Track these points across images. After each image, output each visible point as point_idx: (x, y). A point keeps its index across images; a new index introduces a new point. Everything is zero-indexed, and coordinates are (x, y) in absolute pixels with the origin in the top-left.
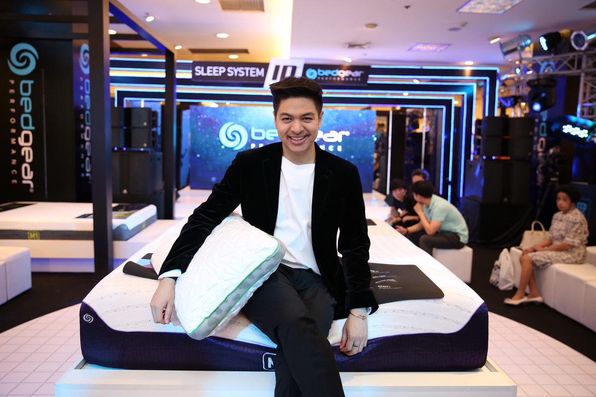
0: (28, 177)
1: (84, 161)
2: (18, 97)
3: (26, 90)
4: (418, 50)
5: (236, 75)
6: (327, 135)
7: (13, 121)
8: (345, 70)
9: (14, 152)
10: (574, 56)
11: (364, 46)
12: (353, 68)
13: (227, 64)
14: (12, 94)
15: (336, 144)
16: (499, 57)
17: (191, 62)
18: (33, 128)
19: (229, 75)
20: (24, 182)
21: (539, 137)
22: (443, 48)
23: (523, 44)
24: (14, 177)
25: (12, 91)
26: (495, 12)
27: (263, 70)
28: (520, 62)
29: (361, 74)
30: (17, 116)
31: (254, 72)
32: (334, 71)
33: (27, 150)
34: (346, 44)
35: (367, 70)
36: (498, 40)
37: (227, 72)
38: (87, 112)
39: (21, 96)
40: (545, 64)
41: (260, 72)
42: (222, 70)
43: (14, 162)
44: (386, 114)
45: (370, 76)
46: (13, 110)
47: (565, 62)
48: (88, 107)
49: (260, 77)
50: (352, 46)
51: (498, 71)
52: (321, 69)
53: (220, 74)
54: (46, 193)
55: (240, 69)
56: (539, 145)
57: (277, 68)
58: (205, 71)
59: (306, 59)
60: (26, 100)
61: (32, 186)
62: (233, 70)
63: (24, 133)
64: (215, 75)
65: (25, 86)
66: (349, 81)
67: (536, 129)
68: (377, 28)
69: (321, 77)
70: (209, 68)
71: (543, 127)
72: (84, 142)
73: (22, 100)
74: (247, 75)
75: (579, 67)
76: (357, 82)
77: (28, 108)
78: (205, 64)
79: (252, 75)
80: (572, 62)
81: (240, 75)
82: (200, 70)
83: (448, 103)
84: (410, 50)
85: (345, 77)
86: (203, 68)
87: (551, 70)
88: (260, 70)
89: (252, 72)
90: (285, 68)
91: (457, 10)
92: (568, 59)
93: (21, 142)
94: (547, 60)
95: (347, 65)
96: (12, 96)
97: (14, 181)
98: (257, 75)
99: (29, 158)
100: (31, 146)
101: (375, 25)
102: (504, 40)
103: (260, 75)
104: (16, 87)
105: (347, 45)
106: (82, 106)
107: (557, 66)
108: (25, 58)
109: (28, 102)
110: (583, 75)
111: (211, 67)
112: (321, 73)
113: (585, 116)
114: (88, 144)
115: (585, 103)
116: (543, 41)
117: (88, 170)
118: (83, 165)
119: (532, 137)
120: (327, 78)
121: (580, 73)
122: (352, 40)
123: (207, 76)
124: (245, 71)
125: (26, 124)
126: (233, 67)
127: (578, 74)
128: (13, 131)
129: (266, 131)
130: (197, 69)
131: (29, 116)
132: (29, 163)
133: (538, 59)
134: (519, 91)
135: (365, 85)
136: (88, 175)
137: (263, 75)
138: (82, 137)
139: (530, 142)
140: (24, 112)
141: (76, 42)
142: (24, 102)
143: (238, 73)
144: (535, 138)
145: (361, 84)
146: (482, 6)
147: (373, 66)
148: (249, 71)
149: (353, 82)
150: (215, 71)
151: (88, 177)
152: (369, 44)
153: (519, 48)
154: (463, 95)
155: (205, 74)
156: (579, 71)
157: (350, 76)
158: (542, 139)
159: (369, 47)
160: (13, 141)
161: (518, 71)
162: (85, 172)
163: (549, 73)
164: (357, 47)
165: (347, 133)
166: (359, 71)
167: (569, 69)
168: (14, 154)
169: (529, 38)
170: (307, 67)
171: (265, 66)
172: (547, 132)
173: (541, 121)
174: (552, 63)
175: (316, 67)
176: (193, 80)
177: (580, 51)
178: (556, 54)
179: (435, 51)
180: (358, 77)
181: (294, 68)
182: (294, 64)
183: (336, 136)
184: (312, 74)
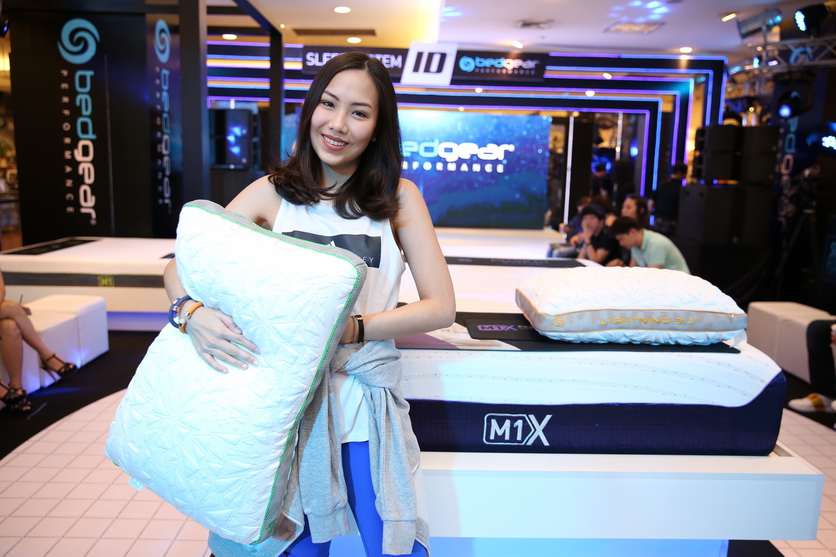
0: (88, 204)
1: (161, 182)
2: (73, 93)
3: (83, 84)
4: (619, 31)
6: (483, 149)
7: (67, 127)
8: (513, 59)
9: (68, 169)
11: (542, 26)
12: (525, 56)
14: (65, 90)
15: (495, 162)
16: (734, 41)
17: (300, 46)
18: (94, 137)
20: (83, 210)
21: (784, 154)
22: (652, 28)
23: (771, 22)
24: (70, 203)
25: (65, 86)
27: (400, 58)
28: (764, 47)
29: (536, 65)
30: (72, 120)
31: (388, 61)
32: (498, 61)
33: (86, 167)
34: (518, 22)
35: (543, 59)
36: (732, 16)
38: (165, 115)
39: (77, 93)
41: (396, 62)
43: (69, 183)
44: (564, 121)
45: (549, 68)
46: (67, 112)
47: (830, 48)
48: (166, 109)
49: (396, 68)
50: (526, 24)
51: (726, 62)
52: (480, 57)
54: (113, 225)
56: (783, 166)
57: (420, 55)
58: (321, 60)
59: (460, 43)
60: (83, 98)
61: (94, 215)
63: (81, 143)
65: (83, 79)
66: (519, 75)
67: (780, 143)
69: (480, 68)
70: (325, 55)
71: (791, 139)
72: (161, 156)
73: (79, 97)
76: (530, 76)
77: (87, 109)
78: (320, 50)
82: (314, 57)
83: (653, 107)
84: (607, 30)
85: (514, 69)
86: (317, 56)
87: (807, 60)
88: (396, 58)
90: (431, 56)
92: (834, 44)
93: (78, 155)
94: (803, 45)
95: (516, 52)
96: (65, 92)
97: (70, 209)
98: (392, 65)
99: (89, 177)
100: (92, 162)
102: (742, 16)
103: (396, 64)
104: (70, 80)
105: (520, 24)
106: (159, 107)
108: (81, 39)
109: (86, 101)
111: (328, 54)
112: (480, 62)
114: (166, 159)
116: (800, 18)
117: (167, 195)
118: (160, 188)
119: (775, 154)
120: (488, 71)
122: (527, 16)
125: (85, 131)
128: (68, 140)
130: (309, 56)
131: (89, 121)
132: (90, 185)
133: (790, 43)
134: (754, 90)
135: (541, 80)
136: (167, 201)
137: (400, 66)
138: (159, 150)
139: (772, 159)
140: (81, 115)
141: (150, 17)
142: (81, 101)
144: (779, 156)
145: (533, 78)
147: (553, 54)
149: (524, 75)
151: (167, 205)
152: (549, 22)
153: (764, 28)
154: (675, 96)
155: (318, 64)
157: (520, 68)
158: (789, 157)
159: (549, 27)
160: (68, 155)
161: (756, 61)
162: (163, 198)
163: (803, 64)
164: (534, 26)
165: (511, 148)
167: (834, 57)
168: (69, 173)
169: (779, 13)
170: (461, 54)
171: (403, 53)
172: (797, 147)
173: (788, 131)
174: (809, 50)
175: (473, 54)
176: (303, 72)
178: (818, 35)
179: (641, 32)
180: (530, 69)
181: (443, 56)
182: (443, 51)
183: (496, 152)
184: (468, 65)
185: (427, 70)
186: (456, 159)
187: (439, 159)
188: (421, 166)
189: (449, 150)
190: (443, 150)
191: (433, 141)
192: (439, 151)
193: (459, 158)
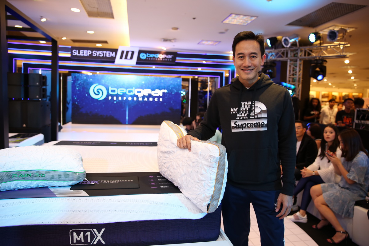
4: (204, 44)
5: (98, 55)
6: (154, 92)
8: (163, 54)
10: (284, 51)
11: (172, 40)
12: (167, 53)
13: (92, 49)
15: (159, 97)
17: (70, 47)
19: (94, 55)
22: (217, 43)
26: (243, 24)
27: (114, 53)
29: (172, 57)
31: (109, 54)
32: (156, 55)
34: (162, 39)
35: (175, 55)
37: (92, 54)
40: (270, 54)
41: (112, 54)
42: (89, 52)
44: (187, 80)
45: (177, 58)
47: (280, 53)
49: (112, 57)
50: (165, 40)
52: (149, 53)
53: (88, 55)
55: (100, 52)
57: (123, 52)
58: (79, 53)
59: (140, 47)
62: (96, 53)
64: (85, 55)
66: (165, 61)
68: (178, 30)
69: (149, 58)
70: (81, 51)
74: (105, 55)
75: (287, 56)
76: (170, 61)
78: (79, 49)
79: (107, 56)
80: (283, 53)
81: (100, 56)
82: (76, 52)
83: (221, 75)
84: (199, 43)
85: (163, 58)
86: (77, 51)
88: (112, 53)
89: (107, 54)
90: (127, 52)
91: (222, 22)
92: (281, 52)
94: (271, 52)
95: (164, 51)
98: (111, 56)
101: (177, 29)
103: (112, 56)
107: (276, 55)
110: (289, 61)
111: (83, 51)
112: (149, 56)
113: (291, 83)
115: (290, 76)
116: (268, 42)
120: (152, 59)
121: (287, 60)
123: (80, 56)
124: (103, 53)
126: (96, 51)
127: (286, 60)
129: (118, 89)
130: (74, 51)
135: (174, 63)
137: (114, 56)
143: (99, 54)
145: (172, 62)
146: (235, 20)
147: (179, 53)
148: (106, 53)
149: (167, 61)
150: (85, 53)
154: (229, 70)
155: (79, 55)
156: (287, 58)
157: (166, 58)
159: (175, 42)
163: (272, 59)
164: (169, 41)
165: (166, 91)
166: (170, 55)
167: (282, 57)
170: (140, 52)
171: (116, 51)
175: (145, 52)
176: (71, 58)
177: (287, 48)
178: (275, 49)
179: (212, 45)
180: (170, 59)
181: (133, 53)
182: (133, 50)
183: (159, 93)
184: (143, 56)
185: (126, 58)
186: (142, 95)
187: (135, 96)
188: (127, 99)
189: (139, 92)
190: (137, 92)
191: (132, 88)
192: (135, 92)
193: (143, 95)
